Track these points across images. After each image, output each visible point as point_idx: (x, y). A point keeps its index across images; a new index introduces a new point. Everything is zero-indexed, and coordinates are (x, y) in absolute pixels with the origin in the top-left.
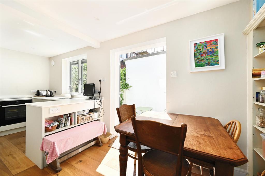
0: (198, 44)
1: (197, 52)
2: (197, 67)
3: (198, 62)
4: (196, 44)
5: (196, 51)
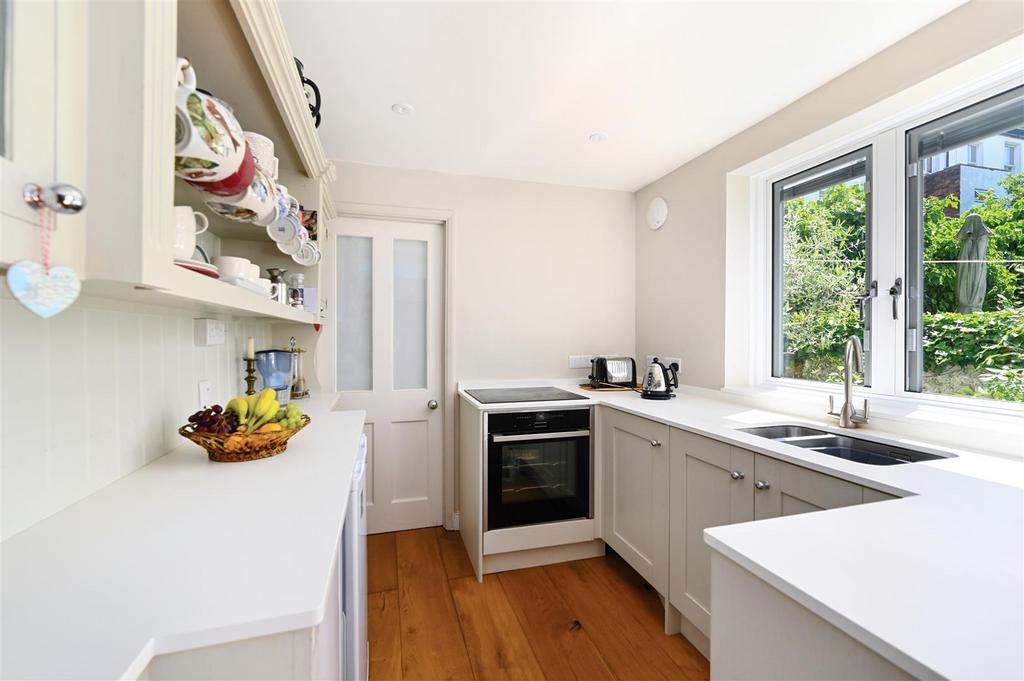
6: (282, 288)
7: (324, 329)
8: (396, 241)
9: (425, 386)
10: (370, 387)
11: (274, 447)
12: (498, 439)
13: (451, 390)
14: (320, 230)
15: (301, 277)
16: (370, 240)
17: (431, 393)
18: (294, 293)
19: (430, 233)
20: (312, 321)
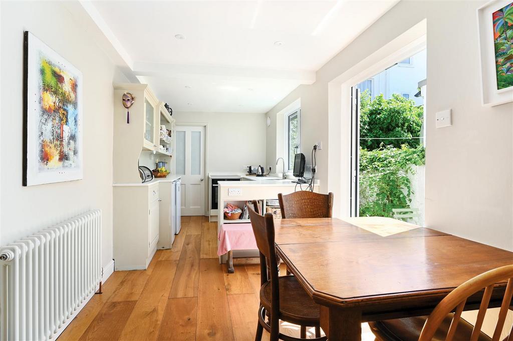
0: (506, 12)
1: (504, 36)
2: (504, 86)
3: (508, 71)
4: (501, 10)
5: (500, 36)
6: (165, 148)
7: (172, 157)
8: (192, 132)
9: (200, 174)
10: (185, 174)
11: (164, 176)
12: (214, 185)
13: (207, 175)
14: (172, 135)
15: (168, 146)
16: (185, 132)
17: (201, 176)
18: (167, 149)
19: (201, 129)
20: (170, 155)
